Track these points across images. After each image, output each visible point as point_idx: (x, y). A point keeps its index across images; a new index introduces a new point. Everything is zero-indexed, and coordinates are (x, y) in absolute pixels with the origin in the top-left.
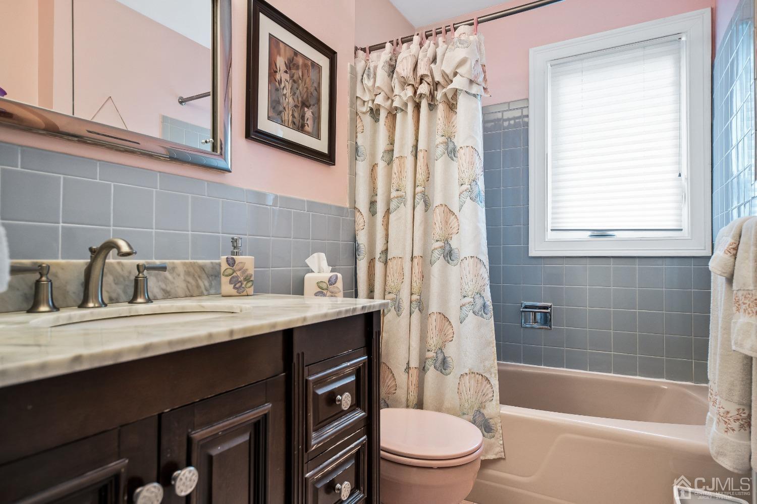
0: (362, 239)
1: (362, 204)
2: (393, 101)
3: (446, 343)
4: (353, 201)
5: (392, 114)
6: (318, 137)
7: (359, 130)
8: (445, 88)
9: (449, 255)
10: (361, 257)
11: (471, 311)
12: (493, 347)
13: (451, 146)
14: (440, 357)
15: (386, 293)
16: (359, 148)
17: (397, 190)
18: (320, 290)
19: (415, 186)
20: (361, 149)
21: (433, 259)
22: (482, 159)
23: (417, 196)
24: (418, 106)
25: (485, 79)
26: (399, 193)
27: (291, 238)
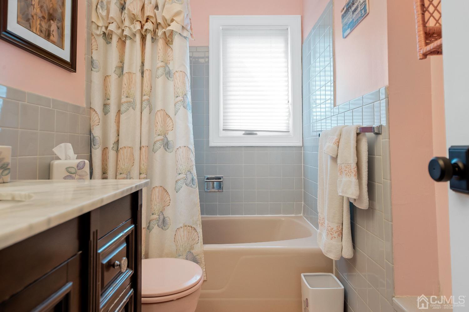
0: (97, 132)
1: (97, 105)
2: (123, 30)
3: (165, 208)
4: (89, 102)
5: (122, 41)
6: (62, 47)
7: (94, 47)
8: (164, 28)
9: (166, 145)
10: (97, 146)
11: (185, 184)
12: (198, 207)
13: (167, 69)
14: (162, 217)
15: (118, 174)
16: (94, 62)
17: (127, 97)
18: (69, 174)
19: (142, 95)
20: (96, 62)
21: (156, 148)
22: (190, 81)
23: (144, 103)
24: (143, 38)
25: (191, 29)
26: (128, 99)
27: (38, 130)
